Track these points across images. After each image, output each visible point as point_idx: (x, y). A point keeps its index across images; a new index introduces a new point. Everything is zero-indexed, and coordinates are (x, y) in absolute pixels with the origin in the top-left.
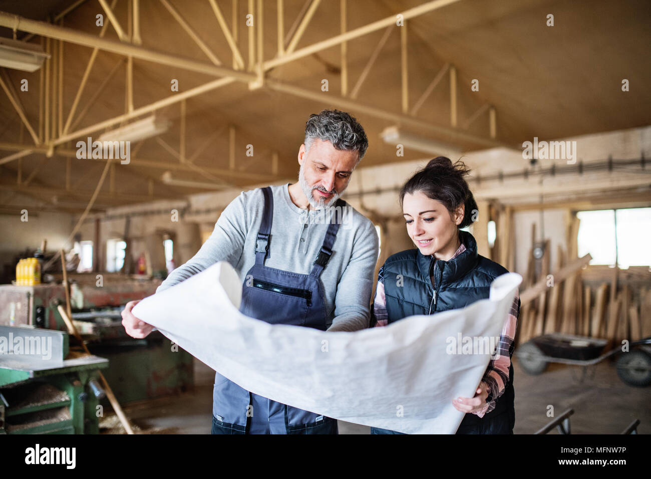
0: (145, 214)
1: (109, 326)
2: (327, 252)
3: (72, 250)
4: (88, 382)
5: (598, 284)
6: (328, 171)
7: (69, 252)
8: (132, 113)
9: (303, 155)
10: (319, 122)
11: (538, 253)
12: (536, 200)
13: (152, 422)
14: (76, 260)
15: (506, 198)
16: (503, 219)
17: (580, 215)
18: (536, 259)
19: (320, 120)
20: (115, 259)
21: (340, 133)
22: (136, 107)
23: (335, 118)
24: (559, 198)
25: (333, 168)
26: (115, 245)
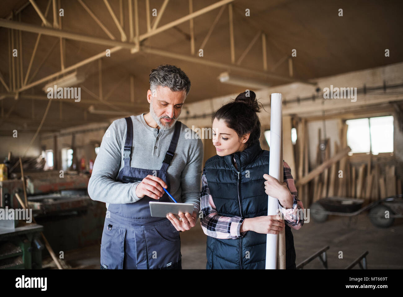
0: (84, 132)
1: (51, 204)
2: (171, 154)
3: (41, 156)
4: (33, 240)
5: (360, 165)
6: (169, 105)
7: (38, 157)
8: (64, 71)
9: (150, 96)
10: (159, 75)
11: (323, 147)
12: (320, 114)
13: (80, 262)
14: (44, 162)
15: (303, 113)
16: (301, 126)
17: (349, 122)
18: (322, 150)
19: (159, 73)
20: (67, 160)
21: (173, 81)
22: (66, 67)
23: (169, 71)
24: (334, 112)
25: (172, 103)
26: (67, 152)
